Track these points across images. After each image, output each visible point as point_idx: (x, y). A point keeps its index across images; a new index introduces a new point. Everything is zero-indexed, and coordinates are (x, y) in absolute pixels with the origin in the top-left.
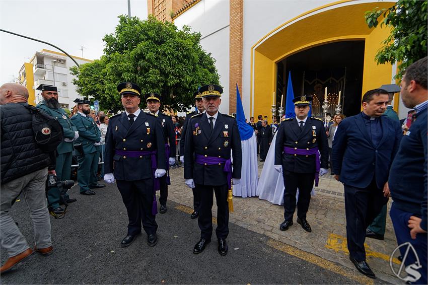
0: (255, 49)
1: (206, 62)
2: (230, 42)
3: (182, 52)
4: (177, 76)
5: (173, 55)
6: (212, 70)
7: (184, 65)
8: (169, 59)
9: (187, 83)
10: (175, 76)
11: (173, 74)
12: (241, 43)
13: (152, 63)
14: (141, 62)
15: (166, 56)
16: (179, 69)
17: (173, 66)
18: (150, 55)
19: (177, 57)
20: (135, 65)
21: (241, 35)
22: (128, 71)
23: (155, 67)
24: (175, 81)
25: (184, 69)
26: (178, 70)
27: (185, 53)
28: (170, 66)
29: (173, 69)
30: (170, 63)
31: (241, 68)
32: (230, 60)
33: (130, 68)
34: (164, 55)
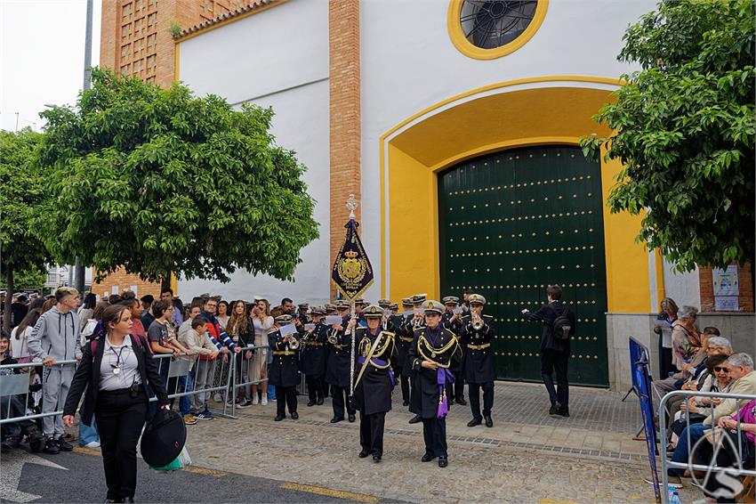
0: (389, 142)
1: (285, 172)
2: (331, 120)
3: (244, 161)
4: (231, 209)
5: (224, 166)
6: (297, 188)
7: (245, 187)
8: (215, 174)
9: (250, 225)
10: (226, 210)
11: (222, 207)
12: (357, 125)
13: (176, 182)
14: (153, 180)
15: (208, 167)
16: (236, 195)
17: (222, 189)
18: (174, 167)
19: (233, 171)
20: (136, 186)
21: (357, 107)
22: (119, 198)
23: (183, 190)
24: (226, 220)
25: (246, 195)
26: (233, 197)
27: (251, 164)
28: (217, 188)
29: (222, 194)
30: (216, 182)
31: (357, 178)
32: (331, 159)
33: (122, 190)
34: (205, 164)
